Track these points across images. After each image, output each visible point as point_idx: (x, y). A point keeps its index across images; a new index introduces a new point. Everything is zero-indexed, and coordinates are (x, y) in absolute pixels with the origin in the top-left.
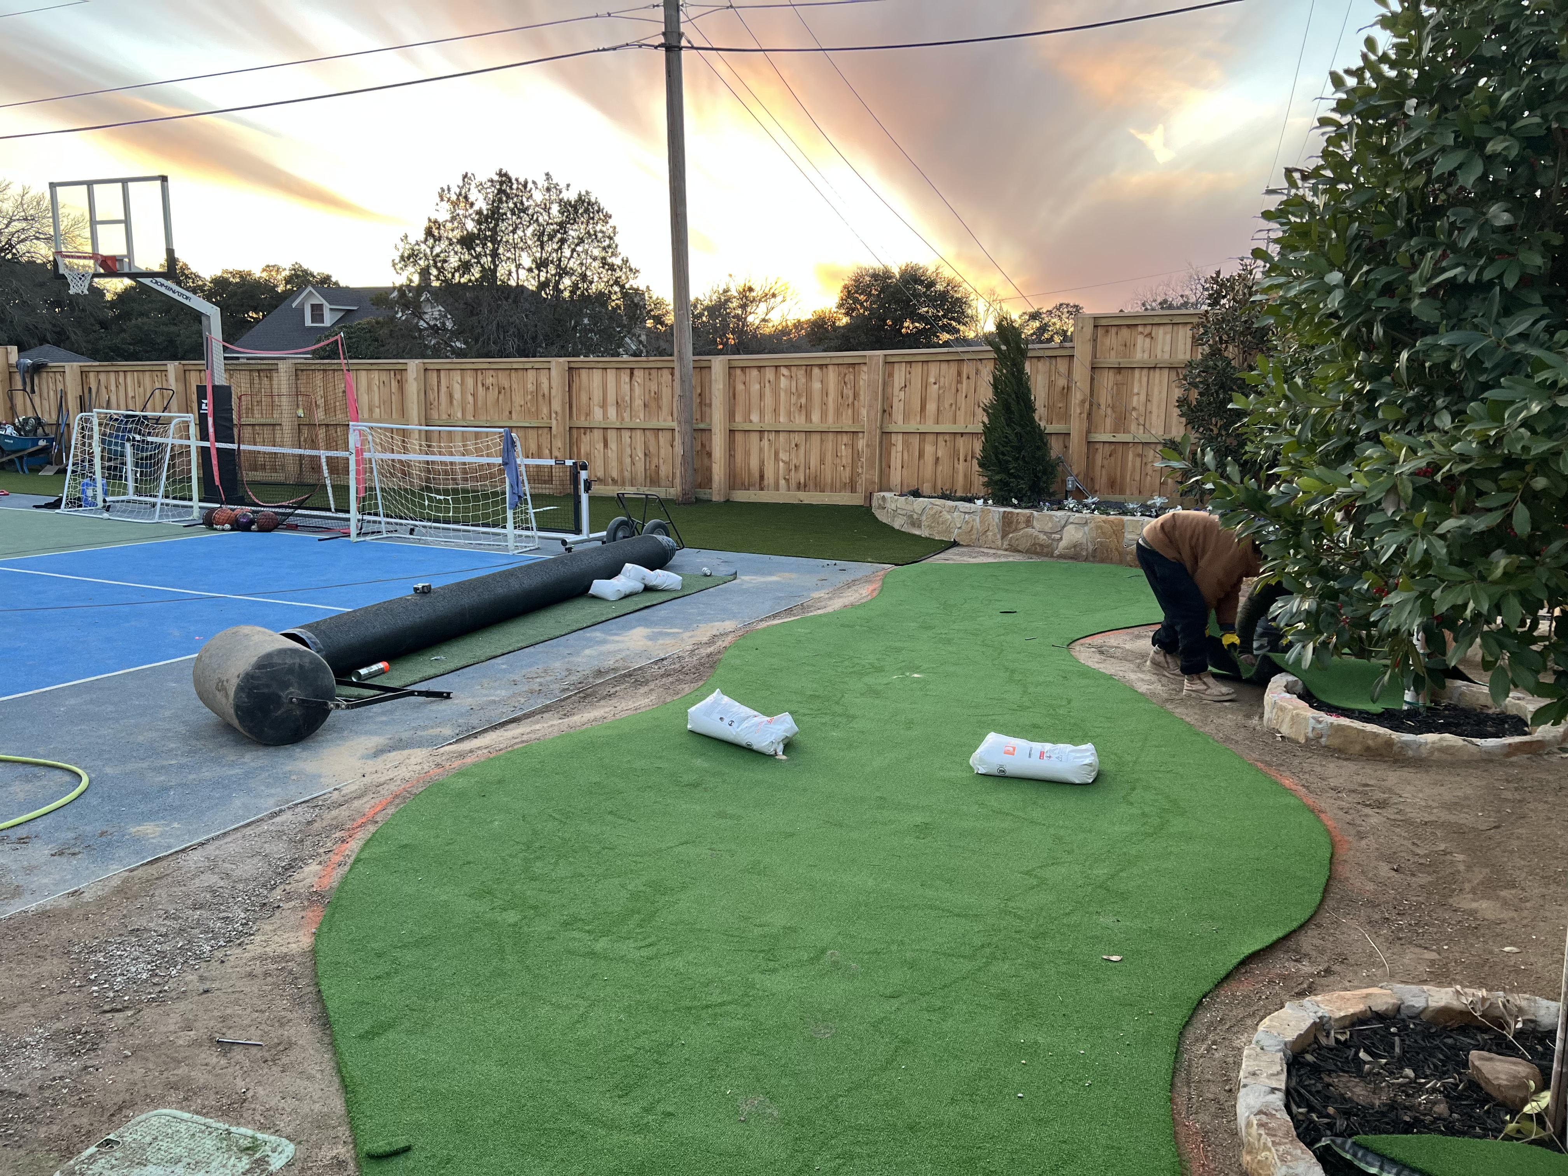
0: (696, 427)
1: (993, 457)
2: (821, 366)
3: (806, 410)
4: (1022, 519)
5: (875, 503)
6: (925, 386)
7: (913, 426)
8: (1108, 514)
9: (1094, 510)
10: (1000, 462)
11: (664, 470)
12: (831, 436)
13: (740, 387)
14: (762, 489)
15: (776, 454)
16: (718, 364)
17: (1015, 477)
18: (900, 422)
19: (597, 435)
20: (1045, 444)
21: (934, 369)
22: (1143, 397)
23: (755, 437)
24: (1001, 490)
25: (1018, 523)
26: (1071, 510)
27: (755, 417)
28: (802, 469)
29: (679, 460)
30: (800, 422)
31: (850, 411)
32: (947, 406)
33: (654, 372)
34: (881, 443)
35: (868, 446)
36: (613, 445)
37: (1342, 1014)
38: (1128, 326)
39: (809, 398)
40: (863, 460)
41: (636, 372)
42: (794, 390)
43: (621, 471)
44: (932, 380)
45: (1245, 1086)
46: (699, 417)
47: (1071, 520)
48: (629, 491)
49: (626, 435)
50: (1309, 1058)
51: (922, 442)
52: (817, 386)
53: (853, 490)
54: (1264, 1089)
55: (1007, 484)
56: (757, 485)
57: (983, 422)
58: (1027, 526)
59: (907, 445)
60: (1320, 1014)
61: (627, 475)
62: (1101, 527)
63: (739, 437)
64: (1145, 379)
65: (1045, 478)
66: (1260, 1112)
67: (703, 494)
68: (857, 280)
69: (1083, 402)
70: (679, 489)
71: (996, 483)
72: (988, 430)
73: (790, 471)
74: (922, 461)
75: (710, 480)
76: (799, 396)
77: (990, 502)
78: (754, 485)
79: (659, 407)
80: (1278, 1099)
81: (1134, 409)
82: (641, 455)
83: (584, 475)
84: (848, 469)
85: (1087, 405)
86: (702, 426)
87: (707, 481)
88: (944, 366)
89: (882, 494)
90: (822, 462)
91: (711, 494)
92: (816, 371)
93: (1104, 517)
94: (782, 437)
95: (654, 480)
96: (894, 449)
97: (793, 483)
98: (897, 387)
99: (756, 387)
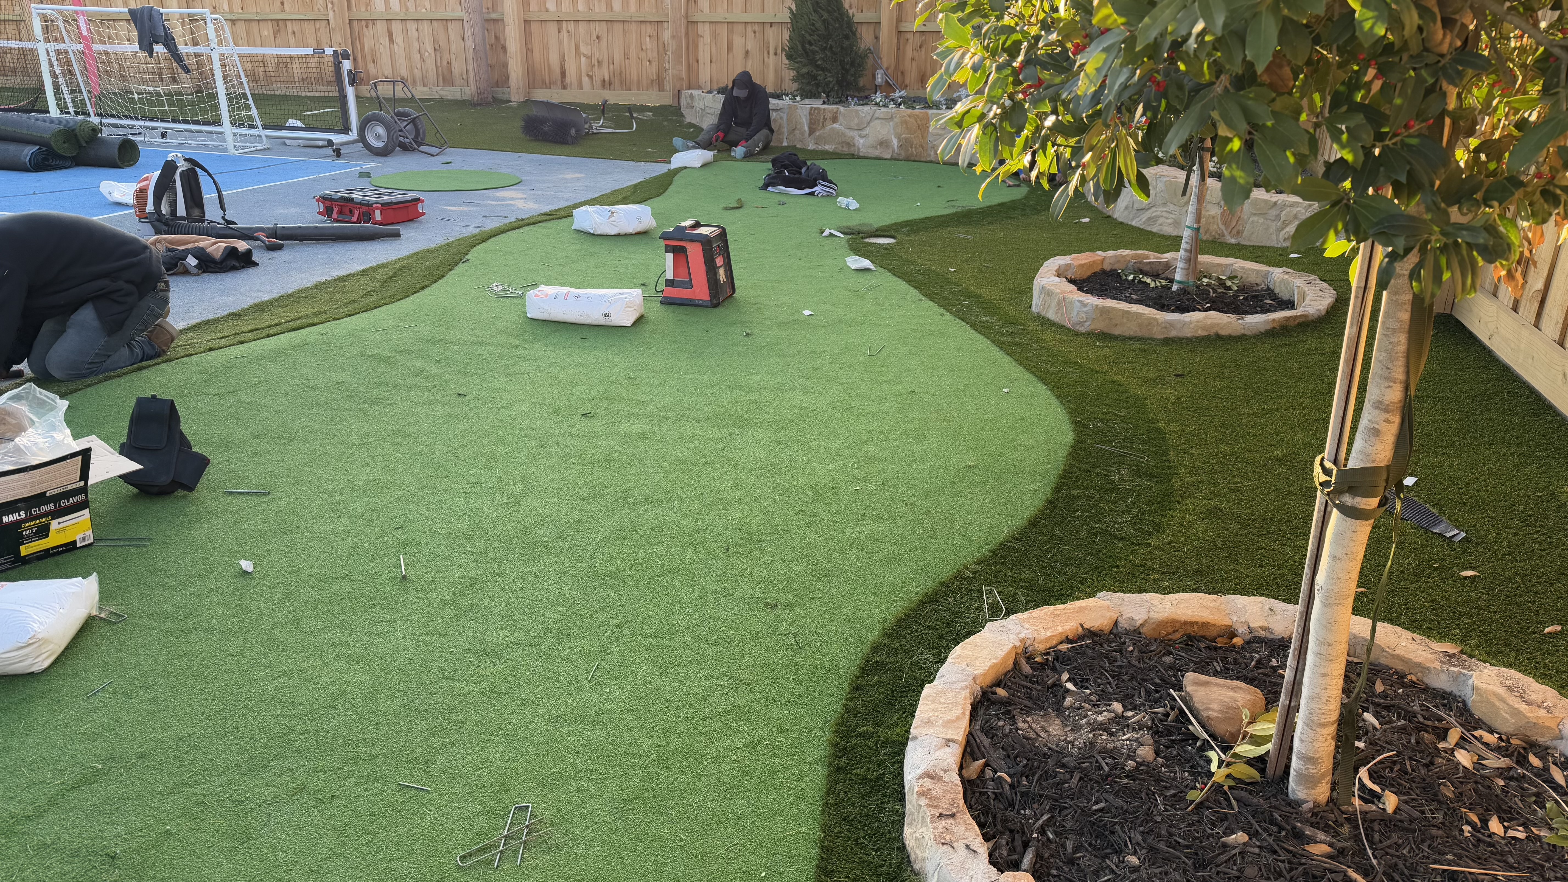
0: (486, 16)
1: (800, 48)
4: (829, 115)
5: (683, 102)
7: (721, 14)
8: (913, 108)
9: (900, 104)
10: (806, 53)
11: (457, 68)
12: (634, 26)
14: (564, 87)
15: (577, 47)
17: (823, 70)
18: (707, 10)
19: (381, 27)
20: (854, 34)
23: (553, 28)
24: (809, 83)
25: (825, 119)
26: (877, 104)
27: (551, 5)
28: (605, 64)
29: (470, 54)
30: (600, 10)
34: (687, 34)
35: (673, 37)
36: (399, 39)
37: (1049, 634)
40: (669, 53)
43: (411, 69)
45: (915, 738)
46: (490, 5)
47: (876, 115)
48: (420, 92)
49: (412, 26)
50: (1002, 692)
51: (730, 32)
53: (661, 88)
54: (935, 741)
55: (815, 77)
56: (559, 83)
57: (790, 9)
58: (834, 122)
59: (715, 36)
60: (1022, 636)
61: (417, 72)
62: (906, 122)
63: (535, 27)
65: (852, 71)
66: (929, 774)
67: (500, 93)
70: (473, 87)
71: (803, 76)
72: (794, 16)
73: (593, 66)
74: (731, 55)
75: (507, 78)
77: (798, 98)
78: (555, 83)
80: (952, 757)
82: (431, 51)
83: (347, 65)
84: (655, 64)
86: (494, 16)
87: (504, 80)
89: (690, 92)
90: (627, 57)
91: (509, 93)
93: (909, 111)
94: (582, 27)
95: (447, 79)
96: (701, 41)
97: (597, 81)
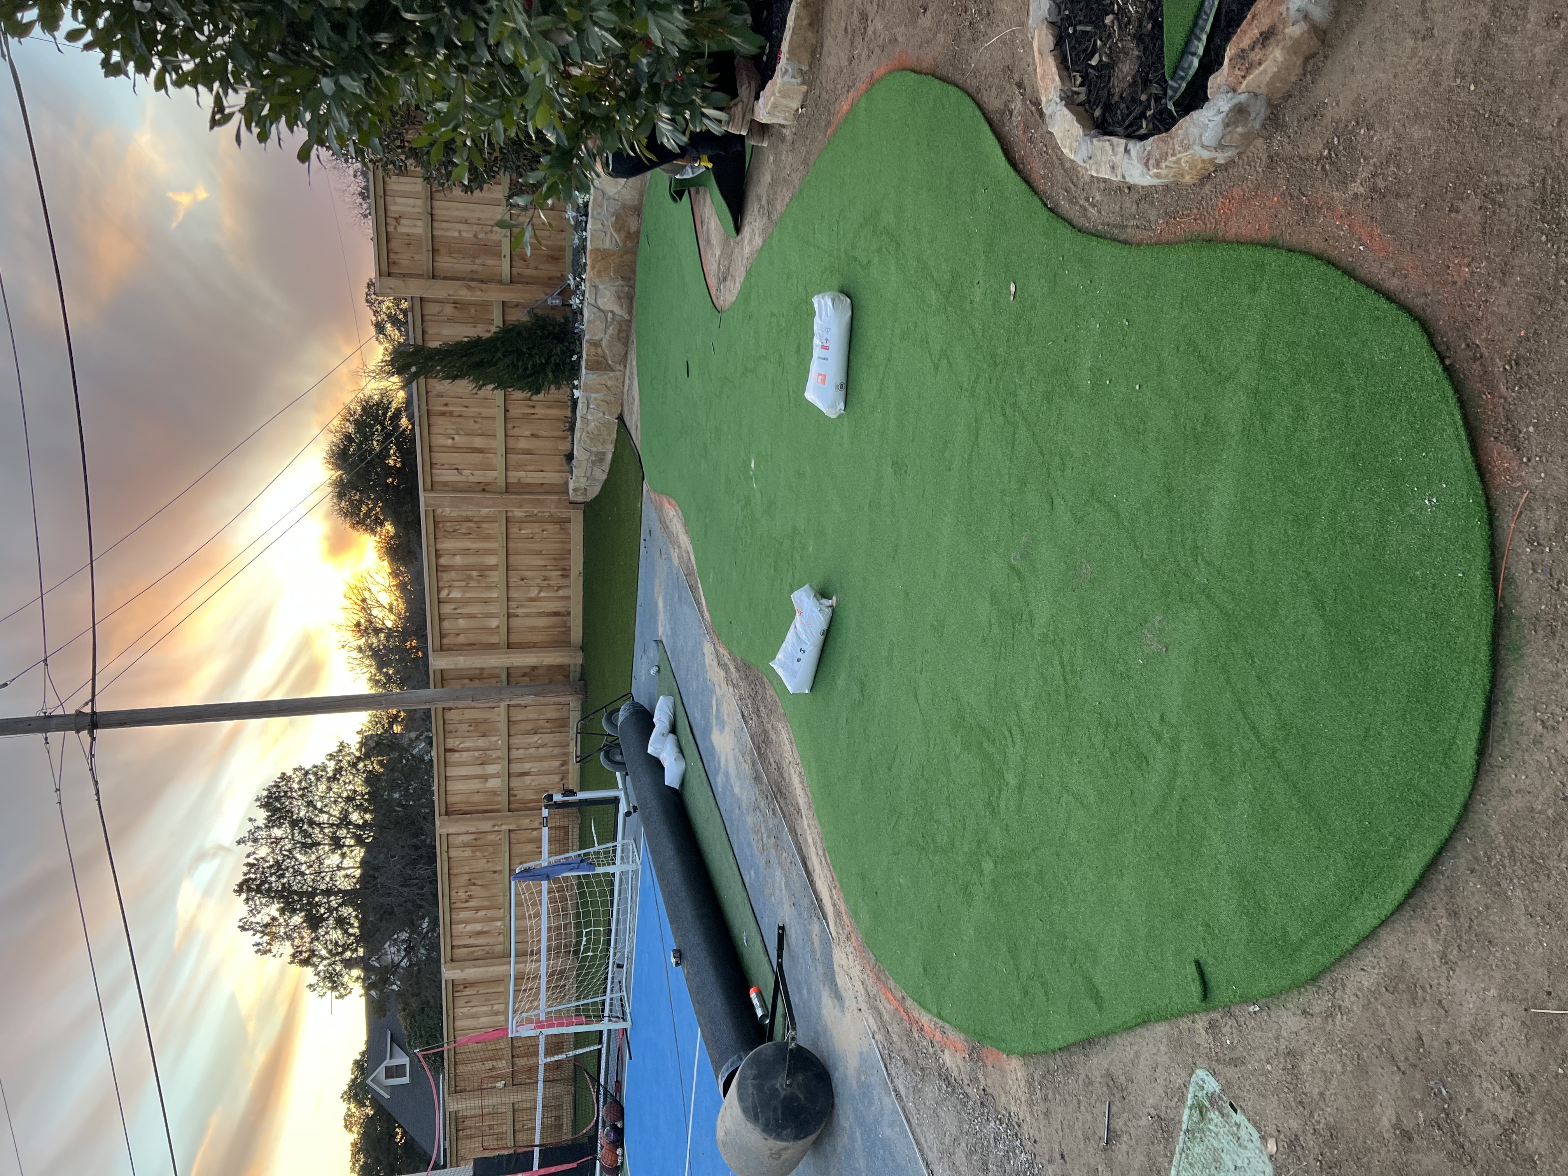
0: (505, 683)
1: (530, 380)
2: (438, 556)
3: (484, 571)
4: (593, 351)
5: (580, 499)
6: (456, 449)
7: (498, 460)
8: (585, 264)
9: (582, 279)
10: (534, 373)
11: (552, 714)
12: (511, 545)
13: (462, 639)
14: (569, 614)
15: (532, 600)
16: (438, 662)
17: (550, 357)
18: (495, 473)
19: (516, 783)
20: (515, 326)
21: (438, 440)
22: (463, 227)
23: (515, 622)
24: (563, 372)
25: (597, 355)
26: (582, 302)
27: (494, 623)
28: (547, 574)
29: (541, 699)
30: (498, 577)
31: (485, 525)
32: (477, 426)
33: (448, 728)
34: (517, 493)
35: (521, 507)
36: (527, 766)
37: (1057, 78)
38: (388, 241)
39: (471, 568)
40: (535, 511)
41: (449, 746)
42: (463, 584)
43: (553, 757)
44: (450, 442)
45: (1124, 177)
46: (494, 680)
47: (593, 302)
48: (574, 749)
49: (515, 754)
50: (1097, 113)
51: (515, 451)
52: (458, 560)
53: (568, 520)
54: (1126, 160)
55: (557, 366)
56: (565, 618)
57: (493, 389)
58: (600, 345)
59: (519, 467)
60: (1058, 100)
61: (556, 751)
62: (599, 272)
63: (514, 639)
64: (445, 225)
65: (551, 328)
66: (1146, 164)
67: (575, 673)
68: (346, 514)
69: (469, 288)
70: (570, 698)
71: (556, 377)
72: (501, 384)
73: (549, 585)
74: (536, 452)
75: (560, 667)
76: (470, 578)
77: (576, 382)
78: (565, 622)
79: (486, 721)
80: (1135, 147)
81: (475, 236)
82: (537, 737)
83: (558, 798)
84: (546, 526)
85: (472, 284)
86: (504, 677)
87: (562, 670)
88: (434, 430)
89: (571, 491)
90: (539, 553)
91: (575, 665)
92: (443, 561)
93: (588, 268)
94: (514, 594)
95: (561, 724)
96: (523, 481)
97: (561, 582)
98: (458, 478)
99: (461, 622)
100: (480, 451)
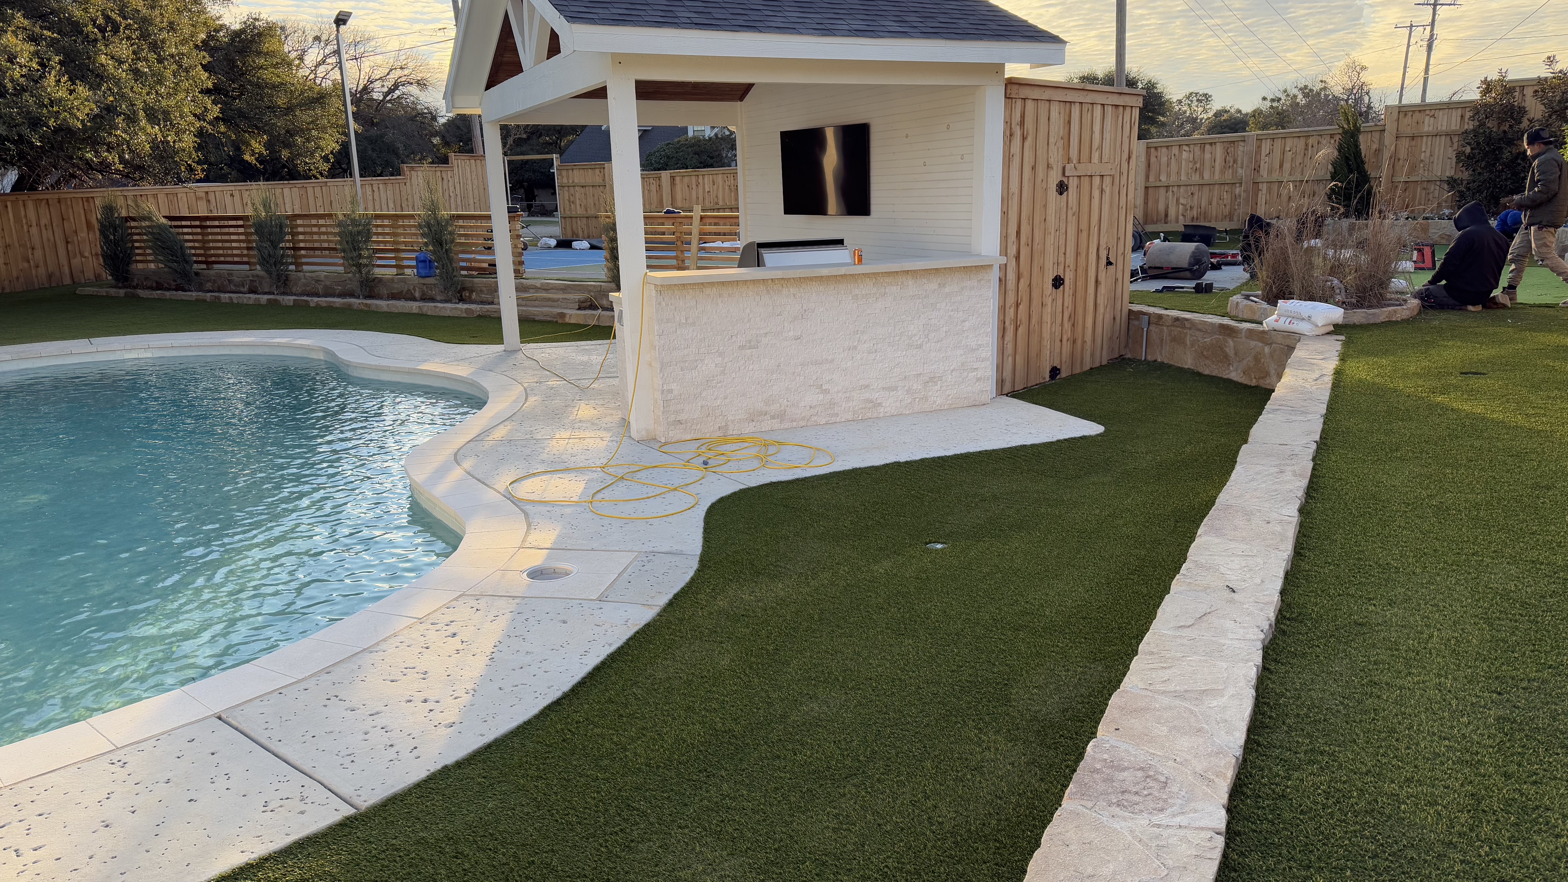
2: (1211, 144)
3: (1199, 171)
4: (1360, 225)
6: (1283, 153)
7: (1275, 177)
8: (1417, 220)
9: (1407, 218)
12: (1216, 186)
13: (1153, 159)
14: (1166, 223)
15: (1178, 200)
18: (1265, 176)
21: (1289, 142)
22: (1428, 154)
23: (1162, 191)
25: (1358, 227)
26: (1392, 219)
27: (1163, 178)
28: (1195, 208)
30: (1196, 178)
31: (1230, 171)
32: (1298, 164)
38: (1420, 111)
39: (1203, 164)
40: (1240, 200)
42: (1191, 159)
44: (1288, 149)
51: (1279, 187)
52: (1207, 156)
53: (1231, 220)
56: (1163, 220)
57: (1329, 173)
59: (1269, 190)
62: (1414, 227)
63: (1151, 191)
64: (1429, 143)
69: (1391, 158)
73: (1187, 209)
74: (1278, 199)
76: (1195, 163)
78: (1161, 221)
81: (1422, 161)
84: (1228, 207)
85: (1393, 160)
88: (1296, 140)
90: (1210, 203)
92: (1208, 147)
94: (1182, 189)
96: (1260, 193)
98: (1263, 154)
99: (1164, 159)
100: (1281, 166)
